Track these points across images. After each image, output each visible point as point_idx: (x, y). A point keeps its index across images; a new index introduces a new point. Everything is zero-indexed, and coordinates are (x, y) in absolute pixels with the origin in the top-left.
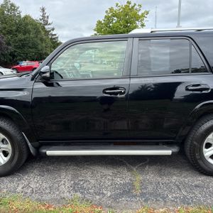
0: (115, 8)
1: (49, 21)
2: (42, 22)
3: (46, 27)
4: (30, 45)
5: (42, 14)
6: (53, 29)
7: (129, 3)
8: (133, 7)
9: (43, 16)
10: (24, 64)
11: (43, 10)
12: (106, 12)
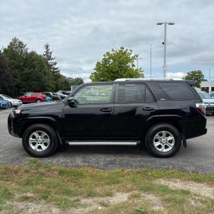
0: (111, 53)
1: (52, 57)
2: (45, 57)
3: (49, 61)
4: (34, 77)
5: (45, 50)
6: (55, 64)
7: (122, 48)
8: (125, 52)
9: (47, 52)
10: (29, 95)
11: (47, 47)
12: (104, 55)
